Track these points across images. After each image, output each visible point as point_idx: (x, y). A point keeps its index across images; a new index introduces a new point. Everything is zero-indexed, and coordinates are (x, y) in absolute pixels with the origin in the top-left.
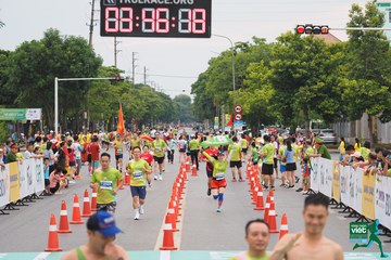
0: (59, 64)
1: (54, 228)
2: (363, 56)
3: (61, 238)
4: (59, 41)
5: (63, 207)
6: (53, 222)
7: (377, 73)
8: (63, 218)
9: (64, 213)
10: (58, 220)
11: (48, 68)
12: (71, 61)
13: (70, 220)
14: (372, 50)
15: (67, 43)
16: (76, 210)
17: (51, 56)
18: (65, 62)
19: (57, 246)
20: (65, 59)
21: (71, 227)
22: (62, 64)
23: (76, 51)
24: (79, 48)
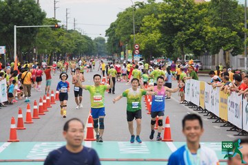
0: (17, 17)
1: (14, 126)
2: (220, 11)
3: (18, 133)
4: (17, 1)
5: (20, 112)
6: (13, 122)
7: (230, 22)
8: (20, 120)
9: (20, 116)
10: (16, 121)
11: (10, 19)
12: (25, 14)
13: (24, 121)
14: (226, 7)
15: (22, 2)
16: (28, 114)
17: (12, 11)
18: (21, 15)
19: (16, 138)
20: (20, 13)
21: (25, 126)
22: (19, 16)
23: (29, 8)
24: (30, 6)
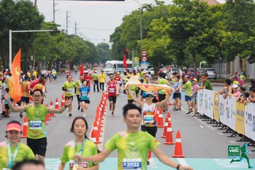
0: (12, 20)
2: (236, 14)
4: (13, 3)
7: (246, 27)
11: (4, 23)
12: (21, 18)
14: (242, 9)
15: (18, 4)
17: (7, 14)
18: (17, 19)
20: (16, 16)
22: (15, 20)
23: (25, 10)
24: (27, 8)
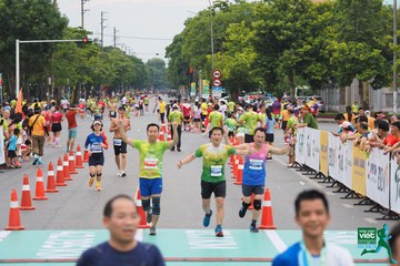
0: (20, 25)
1: (16, 205)
2: (353, 16)
3: (23, 216)
5: (26, 182)
6: (14, 198)
7: (368, 34)
8: (26, 194)
9: (26, 188)
10: (20, 196)
11: (9, 29)
12: (33, 22)
13: (33, 195)
16: (39, 185)
17: (12, 16)
18: (27, 24)
19: (18, 224)
20: (26, 18)
21: (34, 204)
22: (24, 25)
23: (39, 10)
24: (42, 7)
